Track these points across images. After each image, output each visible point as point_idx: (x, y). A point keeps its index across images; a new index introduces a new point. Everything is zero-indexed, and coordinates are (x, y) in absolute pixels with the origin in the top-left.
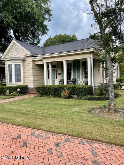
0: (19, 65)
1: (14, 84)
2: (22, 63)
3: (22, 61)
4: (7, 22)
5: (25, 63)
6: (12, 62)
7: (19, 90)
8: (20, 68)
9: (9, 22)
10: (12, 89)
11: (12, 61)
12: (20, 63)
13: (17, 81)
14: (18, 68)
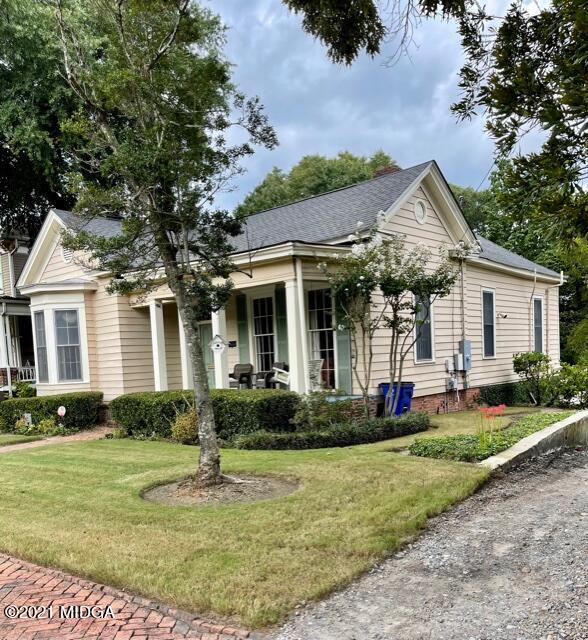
0: (74, 312)
1: (56, 388)
2: (83, 305)
3: (81, 297)
4: (17, 145)
5: (97, 304)
6: (44, 302)
7: (62, 411)
8: (75, 324)
9: (27, 145)
10: (41, 407)
11: (46, 299)
12: (77, 303)
13: (69, 378)
14: (67, 324)
